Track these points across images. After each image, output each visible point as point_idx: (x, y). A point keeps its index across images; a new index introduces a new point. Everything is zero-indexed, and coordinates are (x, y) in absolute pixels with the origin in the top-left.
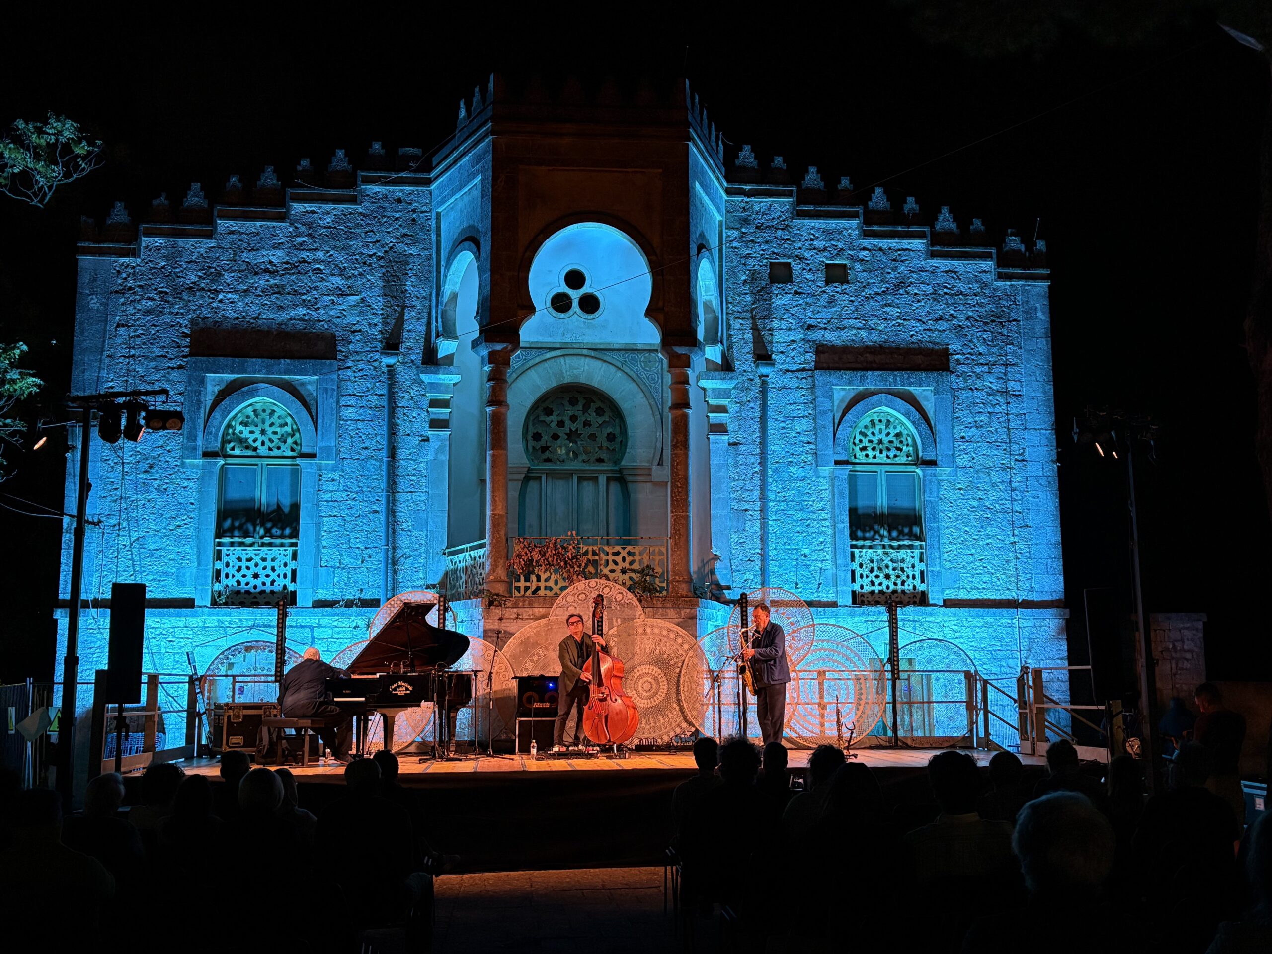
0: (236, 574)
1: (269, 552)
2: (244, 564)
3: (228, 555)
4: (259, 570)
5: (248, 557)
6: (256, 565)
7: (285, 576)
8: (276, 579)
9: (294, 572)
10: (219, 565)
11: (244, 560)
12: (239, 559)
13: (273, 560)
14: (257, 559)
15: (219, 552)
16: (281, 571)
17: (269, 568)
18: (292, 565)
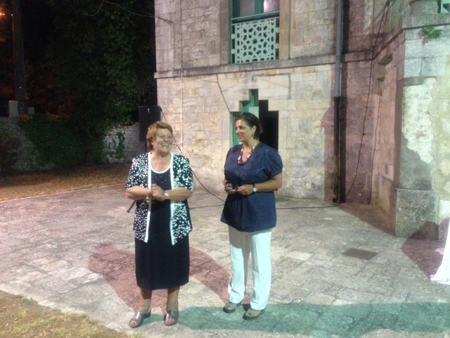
0: (243, 41)
1: (262, 23)
2: (248, 34)
3: (238, 29)
4: (257, 37)
5: (250, 28)
6: (255, 33)
7: (272, 40)
8: (267, 41)
9: (278, 35)
10: (233, 36)
11: (248, 31)
12: (245, 31)
13: (265, 28)
14: (255, 29)
15: (234, 28)
16: (269, 36)
17: (262, 35)
18: (276, 30)
